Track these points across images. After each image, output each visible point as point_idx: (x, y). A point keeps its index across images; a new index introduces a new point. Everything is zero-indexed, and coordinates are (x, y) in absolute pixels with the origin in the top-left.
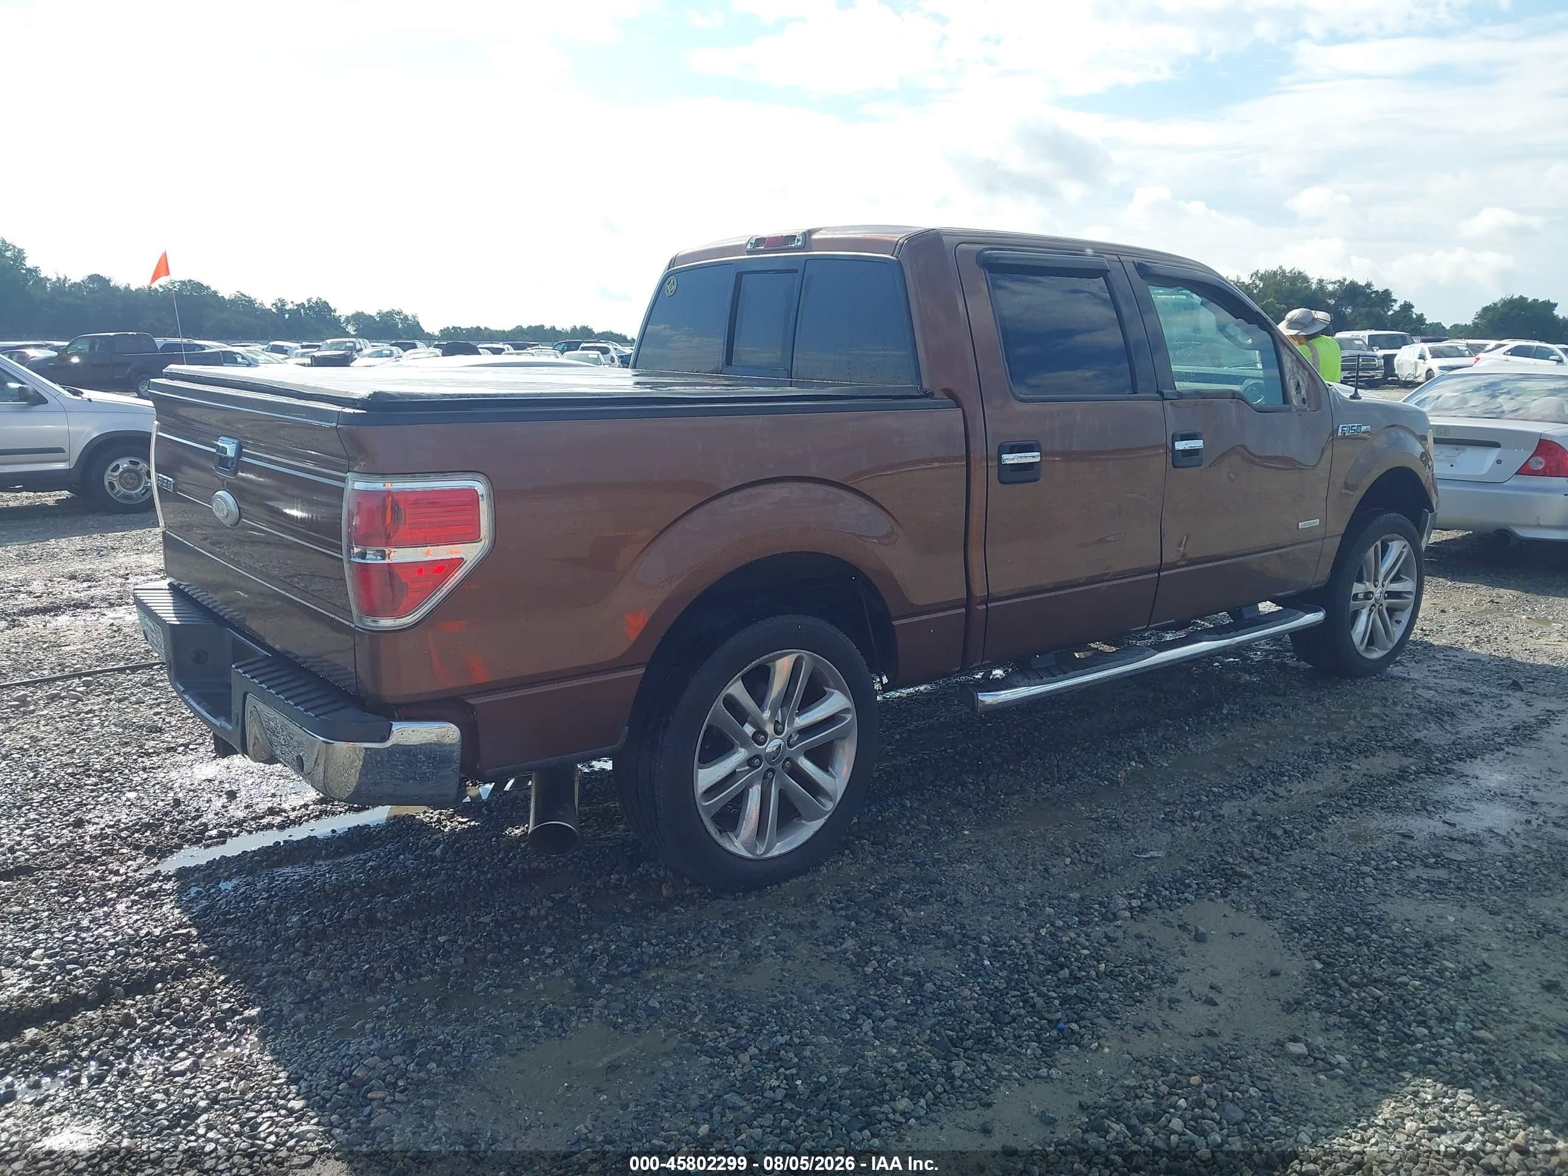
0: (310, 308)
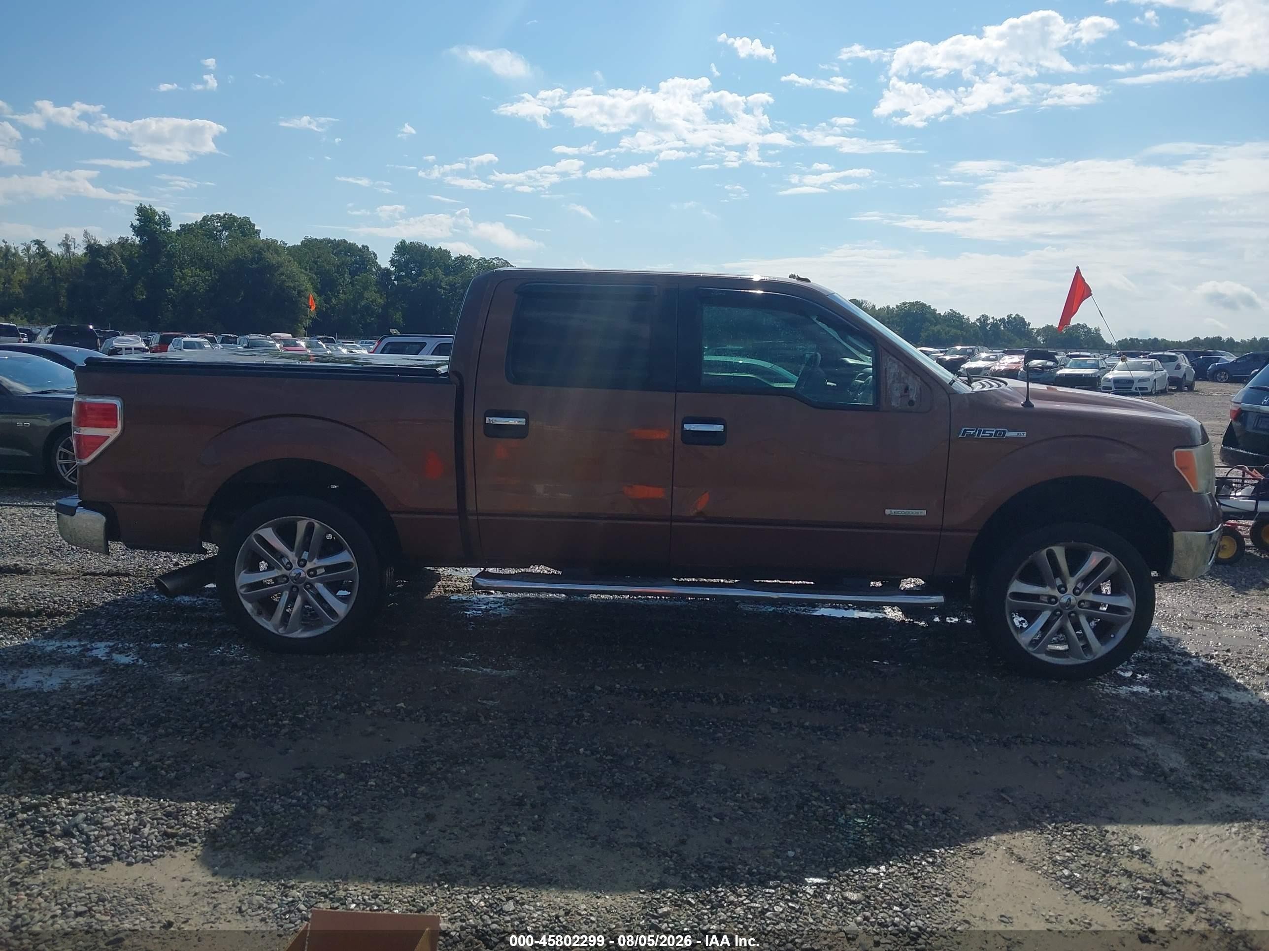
0: (1009, 322)
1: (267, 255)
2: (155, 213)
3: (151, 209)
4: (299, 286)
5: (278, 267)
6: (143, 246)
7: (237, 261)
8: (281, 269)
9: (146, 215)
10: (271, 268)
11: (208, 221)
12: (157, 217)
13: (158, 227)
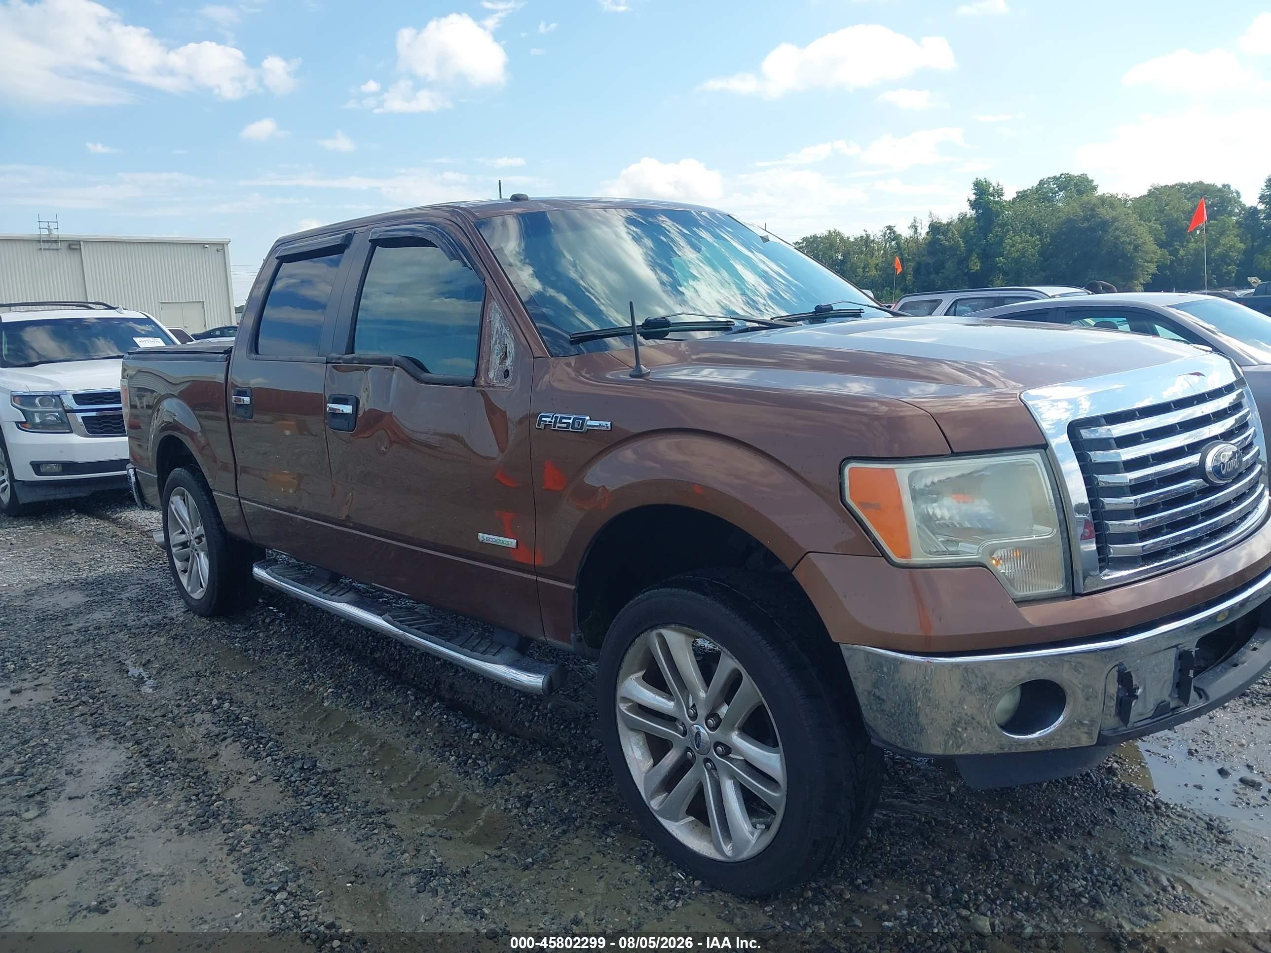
1: (1101, 210)
2: (988, 184)
3: (986, 182)
4: (1135, 240)
5: (1113, 222)
6: (977, 219)
7: (1069, 220)
8: (1116, 224)
9: (981, 188)
10: (1104, 225)
11: (1045, 184)
12: (992, 189)
13: (992, 198)
